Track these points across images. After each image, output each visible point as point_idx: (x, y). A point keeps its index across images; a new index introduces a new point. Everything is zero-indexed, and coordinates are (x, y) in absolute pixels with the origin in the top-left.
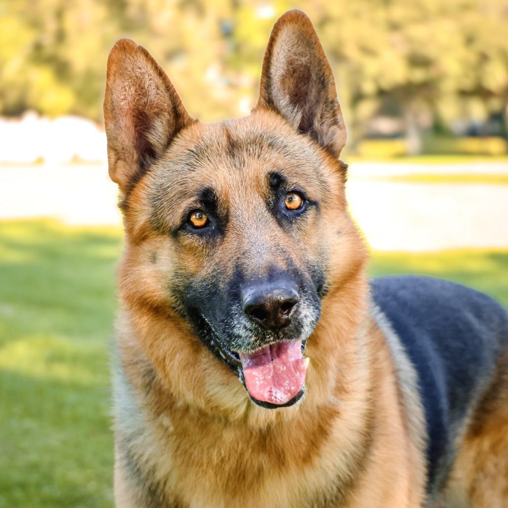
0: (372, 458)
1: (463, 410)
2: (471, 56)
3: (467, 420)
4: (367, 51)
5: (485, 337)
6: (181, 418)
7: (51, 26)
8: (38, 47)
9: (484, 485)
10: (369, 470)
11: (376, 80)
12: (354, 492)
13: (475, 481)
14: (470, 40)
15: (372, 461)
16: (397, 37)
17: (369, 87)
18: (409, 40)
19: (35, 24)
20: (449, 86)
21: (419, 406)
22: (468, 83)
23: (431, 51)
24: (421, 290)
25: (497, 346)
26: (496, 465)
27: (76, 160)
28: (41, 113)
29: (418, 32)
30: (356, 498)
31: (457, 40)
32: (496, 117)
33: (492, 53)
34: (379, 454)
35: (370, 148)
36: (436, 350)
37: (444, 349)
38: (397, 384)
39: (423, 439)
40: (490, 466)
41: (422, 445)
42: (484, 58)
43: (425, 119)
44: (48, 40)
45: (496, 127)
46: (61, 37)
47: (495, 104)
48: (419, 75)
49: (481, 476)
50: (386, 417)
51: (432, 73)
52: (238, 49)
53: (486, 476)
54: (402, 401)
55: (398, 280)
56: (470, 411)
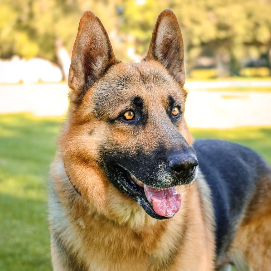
0: (186, 238)
1: (239, 210)
2: (250, 24)
3: (242, 216)
4: (195, 22)
5: (249, 170)
6: (89, 221)
7: (26, 10)
8: (19, 21)
9: (253, 249)
10: (186, 244)
11: (200, 37)
12: (177, 256)
13: (248, 247)
14: (250, 16)
15: (187, 239)
16: (211, 14)
17: (196, 41)
18: (217, 16)
19: (18, 9)
20: (239, 40)
21: (212, 208)
22: (249, 38)
23: (229, 22)
24: (214, 146)
25: (256, 175)
26: (258, 239)
27: (40, 81)
28: (21, 57)
29: (222, 11)
30: (179, 260)
31: (243, 16)
32: (264, 56)
33: (262, 22)
34: (190, 235)
35: (198, 74)
36: (222, 178)
37: (226, 177)
38: (200, 196)
39: (213, 226)
40: (255, 240)
41: (213, 229)
42: (257, 25)
43: (226, 58)
44: (24, 17)
45: (264, 61)
46: (31, 16)
47: (264, 50)
48: (223, 34)
49: (251, 245)
50: (193, 215)
51: (230, 33)
52: (126, 21)
53: (254, 245)
54: (203, 206)
55: (201, 141)
56: (244, 211)
